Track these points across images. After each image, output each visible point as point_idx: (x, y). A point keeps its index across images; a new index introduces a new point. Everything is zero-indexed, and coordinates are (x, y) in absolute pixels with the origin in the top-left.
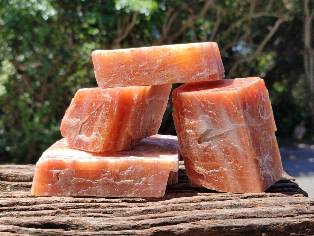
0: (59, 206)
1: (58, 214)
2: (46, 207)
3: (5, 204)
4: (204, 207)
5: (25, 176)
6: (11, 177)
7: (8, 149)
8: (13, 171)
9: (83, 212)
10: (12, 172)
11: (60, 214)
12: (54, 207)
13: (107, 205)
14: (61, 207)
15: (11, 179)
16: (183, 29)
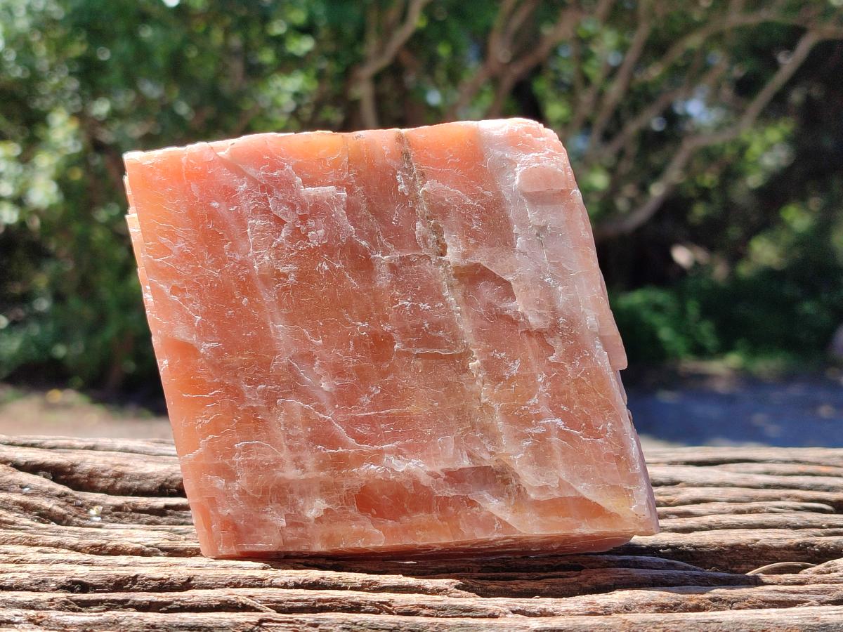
0: (265, 597)
1: (264, 627)
2: (224, 598)
3: (95, 581)
4: (731, 627)
5: (143, 477)
6: (101, 477)
7: (60, 351)
8: (110, 459)
9: (344, 626)
10: (105, 462)
11: (269, 629)
12: (250, 602)
13: (415, 602)
14: (271, 602)
15: (101, 485)
16: (544, 50)
